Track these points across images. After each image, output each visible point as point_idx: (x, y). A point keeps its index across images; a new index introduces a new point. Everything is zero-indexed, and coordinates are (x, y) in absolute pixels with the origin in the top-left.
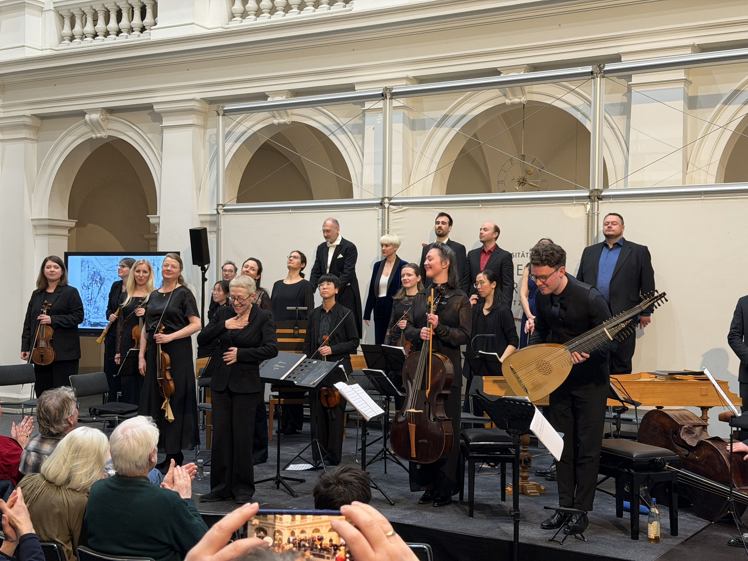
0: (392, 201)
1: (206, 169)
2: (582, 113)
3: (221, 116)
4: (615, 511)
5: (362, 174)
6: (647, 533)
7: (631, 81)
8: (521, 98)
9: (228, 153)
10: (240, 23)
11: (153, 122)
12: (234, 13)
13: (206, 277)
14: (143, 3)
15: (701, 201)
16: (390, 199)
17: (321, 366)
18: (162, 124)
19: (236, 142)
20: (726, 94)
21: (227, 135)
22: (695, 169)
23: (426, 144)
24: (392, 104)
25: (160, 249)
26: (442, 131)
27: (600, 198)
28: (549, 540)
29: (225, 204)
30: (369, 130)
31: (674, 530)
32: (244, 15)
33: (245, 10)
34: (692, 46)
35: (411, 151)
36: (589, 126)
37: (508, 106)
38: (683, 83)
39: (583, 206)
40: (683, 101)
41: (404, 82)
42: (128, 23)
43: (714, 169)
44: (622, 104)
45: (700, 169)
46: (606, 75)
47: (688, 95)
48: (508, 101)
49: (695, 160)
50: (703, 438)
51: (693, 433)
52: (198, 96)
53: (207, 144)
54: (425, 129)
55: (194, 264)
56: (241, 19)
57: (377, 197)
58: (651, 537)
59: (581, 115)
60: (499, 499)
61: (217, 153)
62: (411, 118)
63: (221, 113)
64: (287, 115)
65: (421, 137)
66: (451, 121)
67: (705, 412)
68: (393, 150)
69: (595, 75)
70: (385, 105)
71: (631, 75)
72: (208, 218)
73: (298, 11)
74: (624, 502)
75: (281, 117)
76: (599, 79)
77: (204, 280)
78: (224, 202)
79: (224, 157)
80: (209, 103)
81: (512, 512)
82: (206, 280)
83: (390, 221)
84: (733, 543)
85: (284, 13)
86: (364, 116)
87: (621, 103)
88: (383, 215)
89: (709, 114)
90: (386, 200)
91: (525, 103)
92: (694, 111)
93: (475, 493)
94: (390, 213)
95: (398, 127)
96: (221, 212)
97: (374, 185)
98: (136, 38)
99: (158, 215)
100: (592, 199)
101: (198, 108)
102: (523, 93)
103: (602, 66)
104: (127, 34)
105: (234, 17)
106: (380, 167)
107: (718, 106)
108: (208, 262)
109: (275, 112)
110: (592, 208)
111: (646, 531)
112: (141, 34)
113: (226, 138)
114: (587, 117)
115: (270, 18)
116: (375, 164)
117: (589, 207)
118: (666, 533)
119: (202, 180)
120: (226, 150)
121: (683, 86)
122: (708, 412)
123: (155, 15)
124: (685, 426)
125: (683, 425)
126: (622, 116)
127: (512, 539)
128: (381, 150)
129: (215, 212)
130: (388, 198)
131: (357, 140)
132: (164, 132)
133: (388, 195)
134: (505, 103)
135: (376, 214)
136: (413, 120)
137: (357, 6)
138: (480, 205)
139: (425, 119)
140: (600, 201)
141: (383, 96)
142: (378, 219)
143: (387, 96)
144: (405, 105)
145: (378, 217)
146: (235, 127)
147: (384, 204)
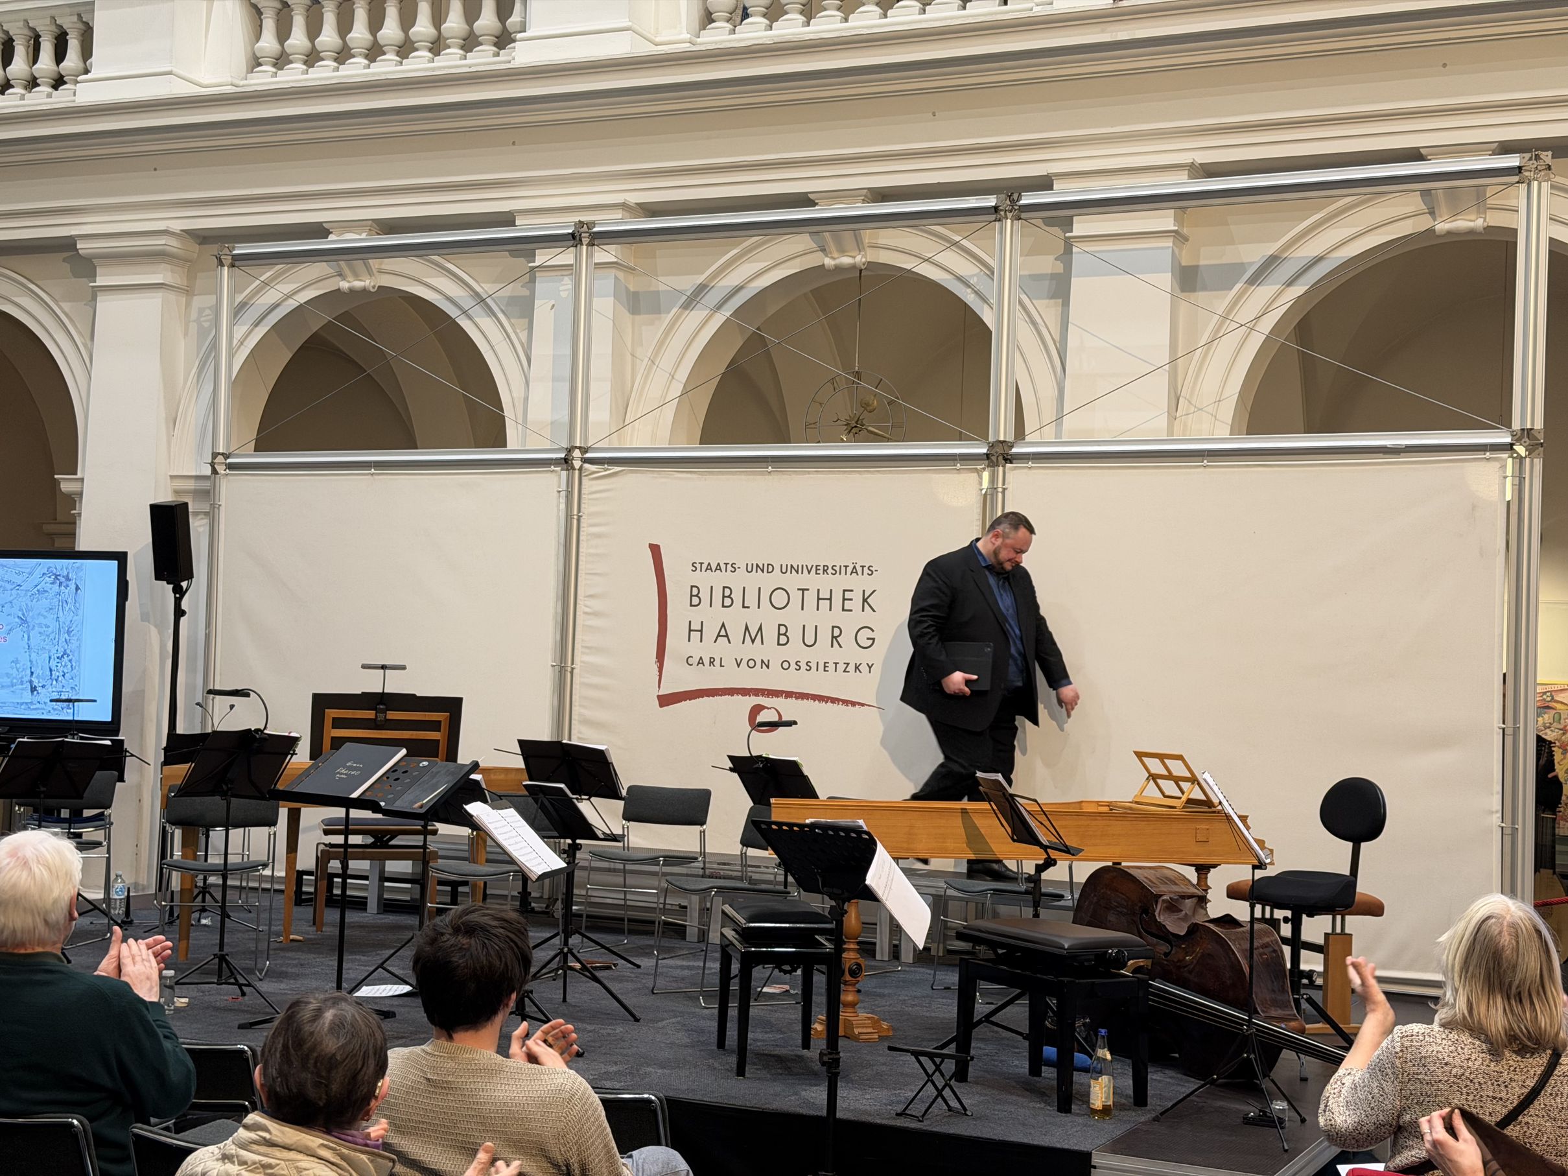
0: (588, 455)
1: (190, 381)
2: (976, 292)
3: (226, 268)
4: (1027, 1066)
5: (526, 399)
6: (1088, 1102)
7: (1072, 231)
8: (854, 257)
9: (239, 347)
10: (272, 77)
11: (76, 275)
12: (259, 55)
13: (183, 607)
14: (62, 27)
15: (1201, 470)
16: (584, 450)
17: (438, 772)
18: (95, 282)
19: (256, 325)
20: (1251, 264)
21: (239, 310)
22: (1192, 409)
23: (661, 343)
24: (592, 256)
25: (82, 545)
26: (696, 316)
27: (1008, 459)
28: (897, 1115)
29: (230, 454)
30: (544, 311)
31: (1140, 1097)
32: (281, 61)
33: (283, 51)
34: (1190, 166)
35: (629, 357)
36: (988, 318)
37: (829, 270)
38: (1171, 239)
39: (976, 474)
40: (1170, 274)
41: (618, 215)
42: (27, 68)
43: (1228, 410)
44: (1053, 276)
45: (1201, 409)
46: (1023, 215)
47: (1180, 263)
48: (828, 262)
49: (1192, 393)
50: (1199, 919)
51: (1182, 911)
52: (177, 226)
53: (193, 327)
54: (660, 313)
55: (157, 578)
56: (274, 70)
57: (557, 447)
58: (1096, 1107)
59: (973, 295)
60: (797, 1047)
61: (215, 346)
62: (632, 290)
63: (227, 260)
64: (370, 273)
65: (651, 330)
66: (712, 298)
67: (1203, 876)
68: (593, 352)
69: (1002, 213)
70: (578, 258)
71: (1072, 217)
72: (191, 485)
73: (398, 59)
74: (1045, 1048)
75: (357, 276)
76: (1009, 221)
77: (179, 613)
78: (227, 450)
79: (231, 355)
80: (199, 240)
81: (825, 1055)
82: (183, 613)
83: (583, 496)
84: (1252, 1117)
85: (366, 62)
86: (533, 280)
87: (1051, 274)
88: (570, 482)
89: (1221, 301)
90: (577, 453)
91: (863, 267)
92: (1193, 297)
93: (750, 1035)
94: (583, 478)
95: (605, 306)
96: (221, 469)
97: (552, 423)
98: (42, 98)
99: (79, 475)
100: (992, 461)
101: (175, 250)
102: (860, 247)
103: (1015, 196)
104: (23, 92)
105: (260, 65)
106: (565, 386)
107: (1238, 286)
108: (189, 576)
109: (342, 263)
110: (993, 480)
111: (1086, 1097)
112: (55, 93)
113: (236, 315)
114: (984, 300)
115: (337, 69)
116: (553, 381)
117: (986, 475)
118: (1123, 1101)
119: (180, 402)
120: (235, 342)
121: (1171, 245)
122: (1209, 875)
123: (86, 52)
124: (1164, 898)
125: (1161, 896)
126: (1052, 301)
127: (824, 1113)
128: (568, 351)
129: (208, 471)
130: (580, 448)
131: (518, 331)
132: (98, 298)
133: (581, 443)
134: (823, 265)
135: (553, 481)
136: (634, 293)
137: (522, 55)
138: (770, 468)
139: (658, 292)
140: (1008, 465)
141: (574, 239)
142: (560, 492)
143: (583, 239)
144: (619, 261)
145: (559, 487)
146: (257, 292)
147: (572, 460)
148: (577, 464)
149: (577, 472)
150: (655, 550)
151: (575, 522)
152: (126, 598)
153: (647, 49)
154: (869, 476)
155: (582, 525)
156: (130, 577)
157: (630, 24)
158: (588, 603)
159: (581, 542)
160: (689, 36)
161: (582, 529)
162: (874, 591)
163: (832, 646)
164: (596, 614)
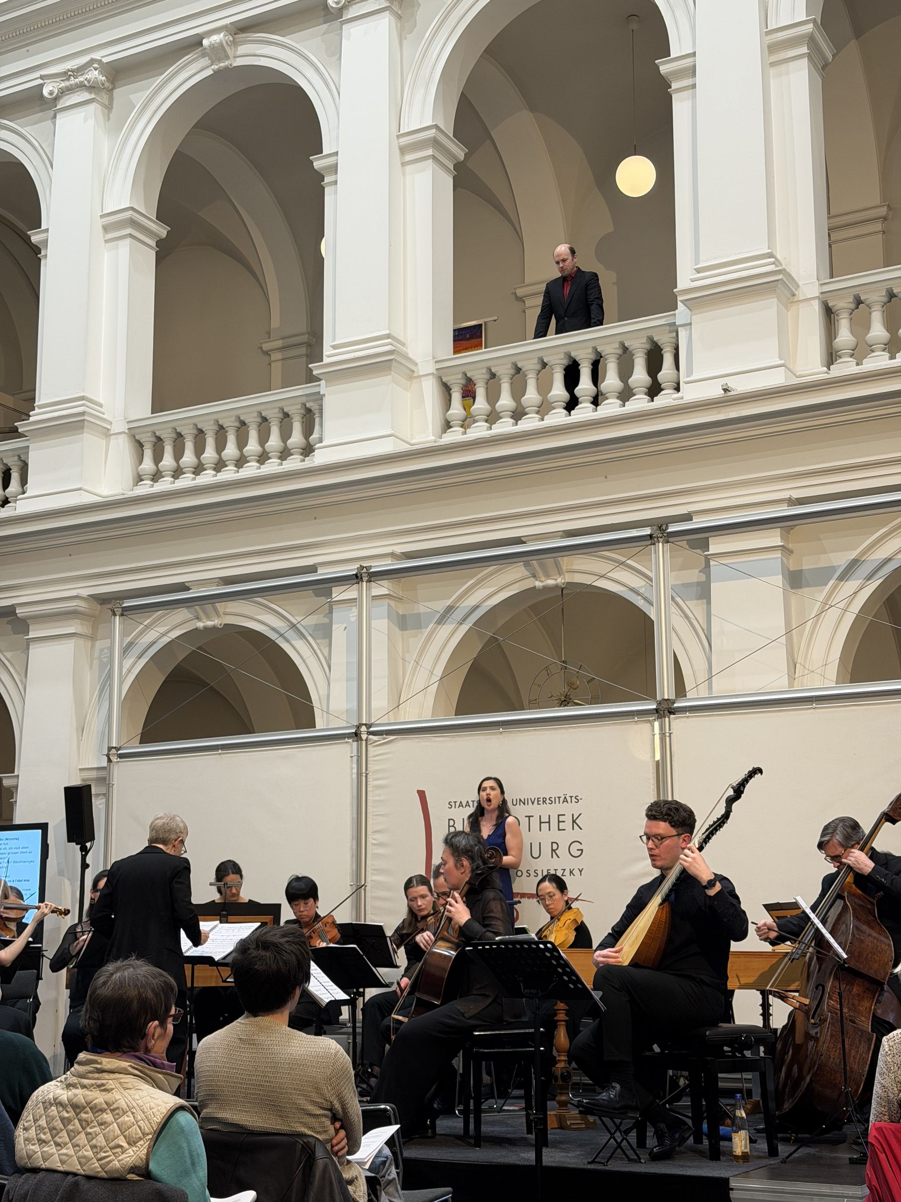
0: (372, 729)
1: (93, 701)
2: (644, 598)
3: (118, 617)
5: (328, 696)
6: (732, 1152)
7: (708, 551)
8: (556, 580)
9: (128, 674)
10: (150, 487)
11: (15, 634)
12: (141, 474)
13: (88, 861)
14: (7, 465)
15: (812, 710)
16: (368, 726)
18: (28, 635)
19: (140, 658)
20: (840, 566)
21: (126, 649)
22: (806, 672)
23: (423, 649)
24: (371, 590)
25: (17, 821)
26: (445, 630)
27: (672, 712)
28: (589, 1161)
29: (120, 747)
30: (339, 632)
32: (156, 476)
33: (158, 470)
34: (788, 500)
35: (401, 659)
36: (653, 617)
37: (539, 590)
38: (780, 552)
39: (649, 724)
40: (781, 576)
41: (387, 560)
43: (832, 671)
44: (699, 584)
45: (813, 672)
46: (671, 539)
47: (788, 569)
48: (538, 584)
49: (805, 661)
52: (85, 593)
53: (96, 662)
54: (421, 628)
55: (70, 840)
56: (152, 483)
57: (349, 725)
58: (737, 1154)
59: (642, 601)
61: (110, 676)
62: (401, 613)
63: (118, 611)
64: (218, 615)
65: (416, 641)
66: (458, 615)
68: (373, 659)
69: (655, 539)
70: (360, 592)
71: (707, 539)
72: (94, 774)
73: (236, 469)
75: (209, 618)
76: (661, 544)
77: (85, 866)
78: (118, 744)
79: (121, 683)
80: (100, 603)
82: (88, 866)
83: (369, 759)
84: (855, 1159)
85: (214, 472)
86: (331, 612)
87: (697, 582)
88: (359, 750)
89: (821, 594)
90: (364, 729)
91: (563, 586)
92: (799, 591)
94: (369, 746)
95: (381, 625)
96: (114, 759)
97: (347, 711)
99: (16, 773)
100: (661, 714)
101: (84, 609)
102: (560, 573)
103: (664, 527)
105: (142, 480)
106: (355, 684)
107: (831, 582)
108: (92, 838)
109: (198, 609)
110: (662, 728)
112: (3, 509)
113: (125, 652)
114: (649, 602)
115: (194, 479)
116: (347, 681)
117: (657, 724)
119: (86, 717)
120: (124, 670)
121: (780, 555)
123: (24, 481)
126: (699, 601)
128: (355, 659)
129: (104, 763)
130: (365, 725)
131: (322, 648)
132: (31, 647)
133: (366, 720)
134: (535, 587)
135: (347, 749)
136: (402, 615)
137: (320, 458)
138: (501, 729)
139: (420, 613)
140: (672, 716)
141: (357, 578)
142: (352, 757)
143: (363, 578)
144: (391, 593)
145: (352, 753)
146: (141, 633)
147: (360, 734)
148: (364, 736)
149: (364, 742)
150: (422, 794)
151: (364, 778)
152: (47, 857)
153: (403, 447)
154: (572, 730)
155: (368, 780)
156: (50, 841)
157: (392, 432)
158: (374, 837)
159: (368, 792)
160: (434, 438)
161: (368, 783)
162: (580, 814)
163: (552, 857)
164: (381, 845)
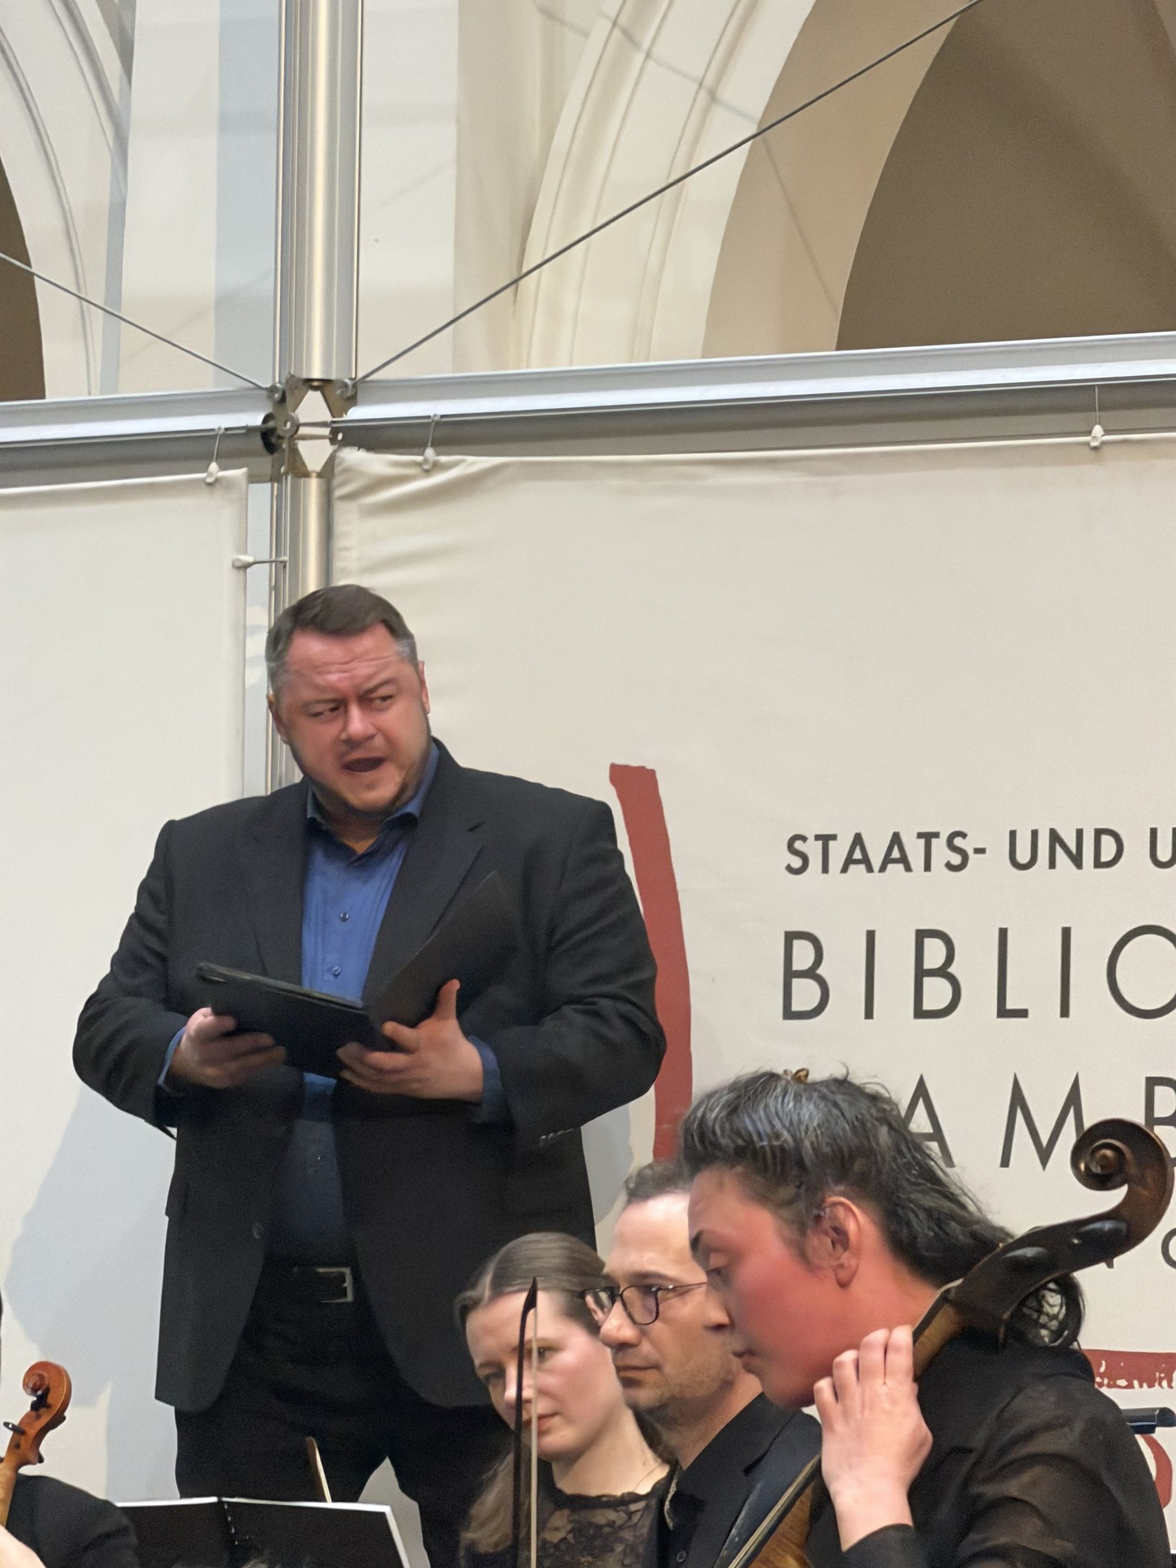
0: (349, 413)
16: (339, 393)
57: (234, 386)
88: (287, 525)
90: (312, 407)
94: (341, 510)
130: (323, 386)
133: (323, 362)
142: (245, 567)
147: (294, 436)
148: (314, 453)
